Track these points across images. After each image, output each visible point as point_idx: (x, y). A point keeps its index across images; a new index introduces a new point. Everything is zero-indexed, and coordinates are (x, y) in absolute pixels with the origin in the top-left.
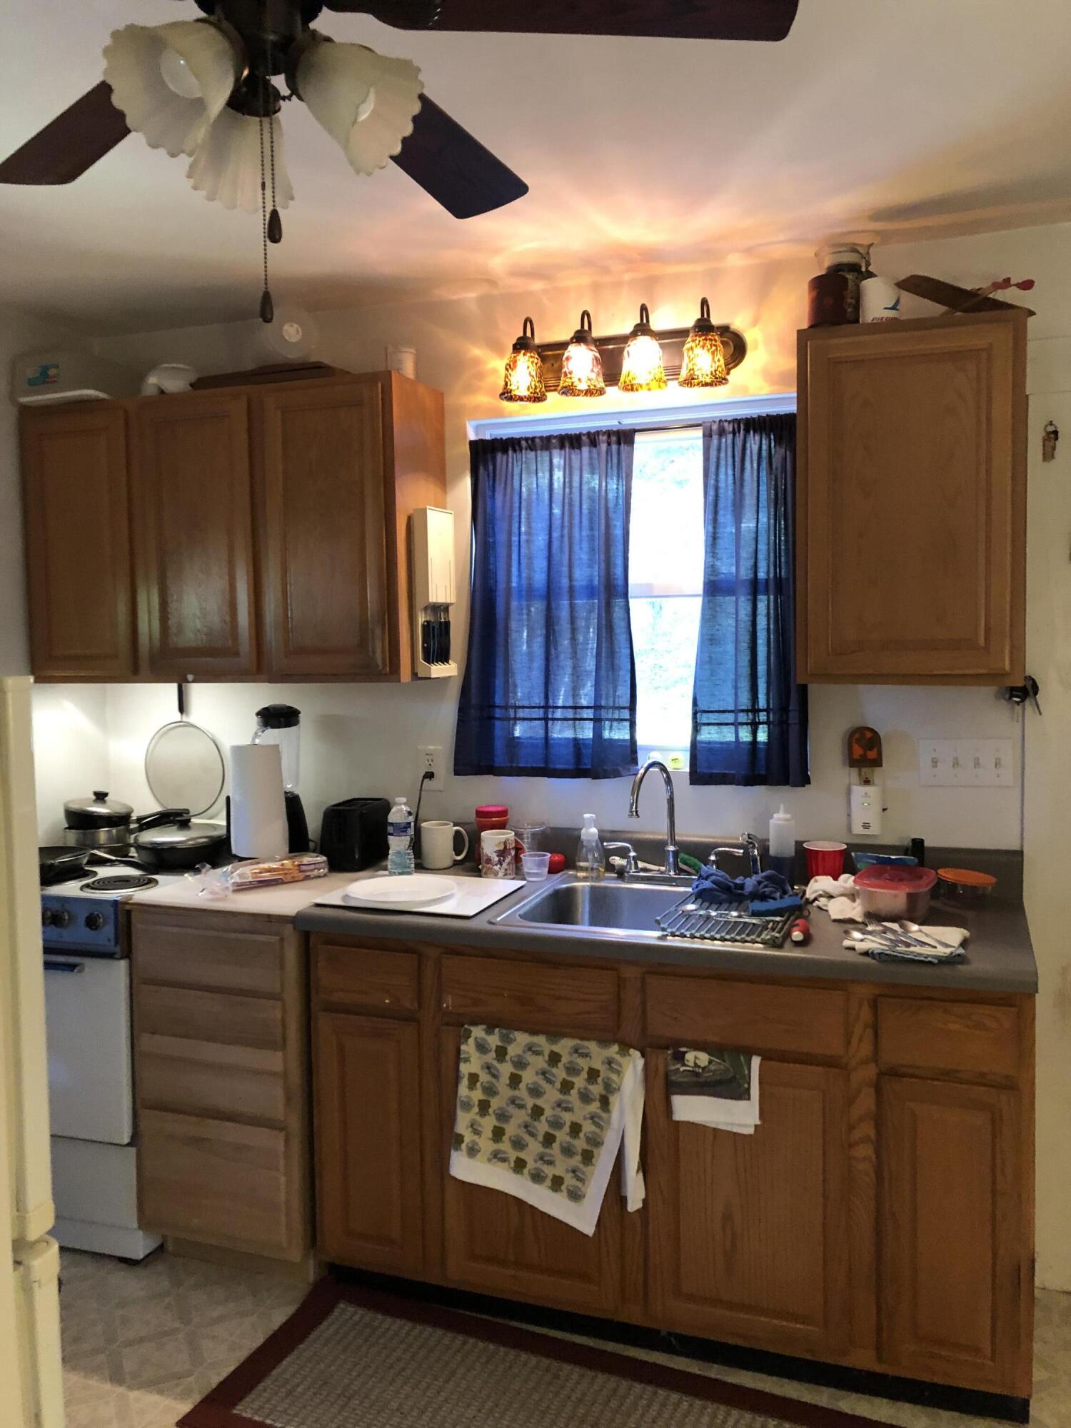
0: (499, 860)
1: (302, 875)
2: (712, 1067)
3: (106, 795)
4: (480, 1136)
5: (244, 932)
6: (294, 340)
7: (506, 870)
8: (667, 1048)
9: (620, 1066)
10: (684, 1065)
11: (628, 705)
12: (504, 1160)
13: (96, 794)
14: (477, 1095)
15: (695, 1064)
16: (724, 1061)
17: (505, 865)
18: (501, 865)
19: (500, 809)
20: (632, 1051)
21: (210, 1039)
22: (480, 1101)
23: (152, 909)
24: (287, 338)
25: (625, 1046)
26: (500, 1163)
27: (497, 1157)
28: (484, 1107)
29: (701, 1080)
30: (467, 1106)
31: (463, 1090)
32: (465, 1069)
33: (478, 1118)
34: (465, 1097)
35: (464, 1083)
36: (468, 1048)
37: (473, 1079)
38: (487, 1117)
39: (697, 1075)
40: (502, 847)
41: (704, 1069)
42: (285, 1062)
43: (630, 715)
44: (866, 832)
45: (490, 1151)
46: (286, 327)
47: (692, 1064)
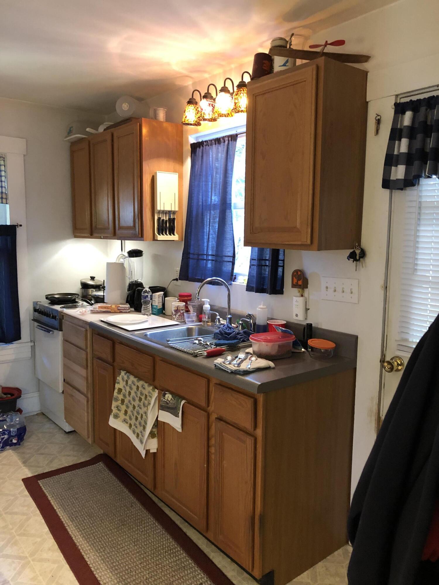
0: (175, 313)
1: (118, 311)
2: (171, 402)
3: (94, 278)
4: (120, 412)
5: (79, 326)
6: (126, 110)
7: (178, 318)
8: (163, 391)
9: (152, 395)
10: (164, 399)
11: (232, 255)
12: (127, 423)
13: (91, 277)
14: (121, 397)
15: (167, 399)
16: (174, 400)
17: (177, 316)
18: (176, 315)
19: (189, 294)
20: (156, 390)
21: (74, 362)
22: (122, 399)
23: (69, 316)
24: (124, 109)
25: (155, 387)
26: (125, 424)
27: (125, 421)
28: (123, 401)
29: (167, 405)
30: (117, 400)
31: (115, 394)
32: (117, 386)
33: (120, 405)
34: (116, 396)
35: (116, 391)
36: (119, 378)
37: (120, 390)
38: (123, 406)
39: (167, 403)
40: (176, 309)
41: (169, 401)
42: (87, 373)
43: (233, 259)
44: (296, 318)
45: (123, 419)
46: (124, 105)
47: (166, 399)
